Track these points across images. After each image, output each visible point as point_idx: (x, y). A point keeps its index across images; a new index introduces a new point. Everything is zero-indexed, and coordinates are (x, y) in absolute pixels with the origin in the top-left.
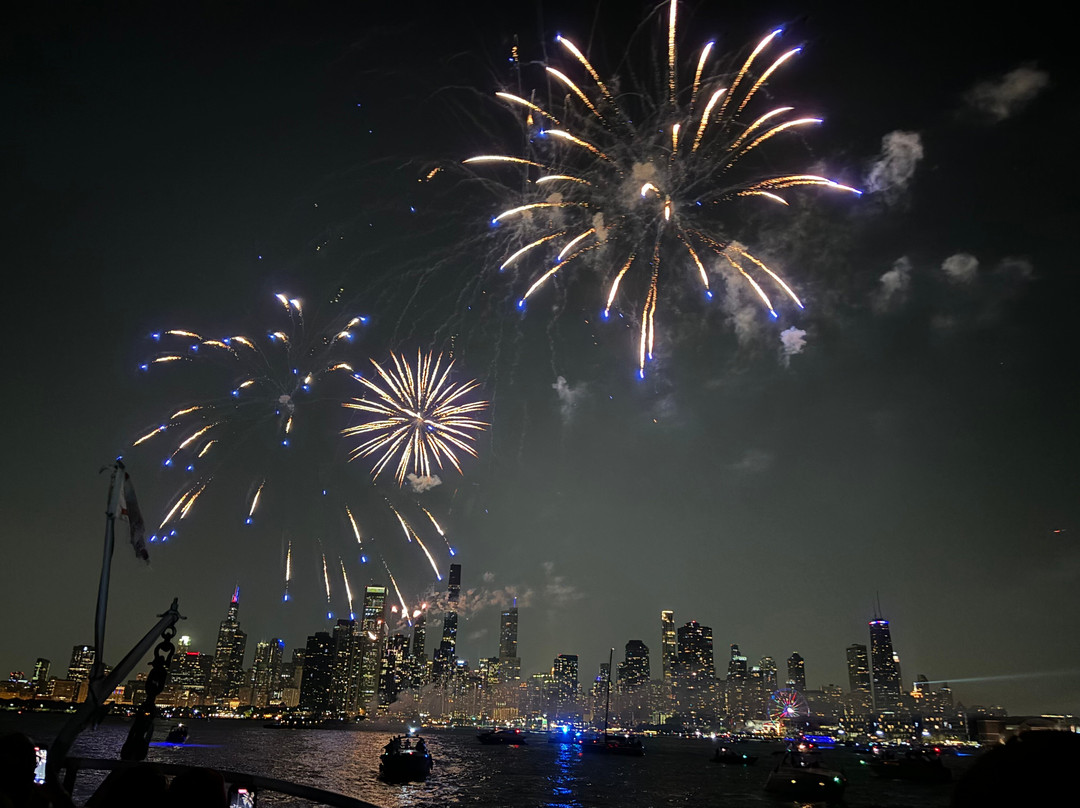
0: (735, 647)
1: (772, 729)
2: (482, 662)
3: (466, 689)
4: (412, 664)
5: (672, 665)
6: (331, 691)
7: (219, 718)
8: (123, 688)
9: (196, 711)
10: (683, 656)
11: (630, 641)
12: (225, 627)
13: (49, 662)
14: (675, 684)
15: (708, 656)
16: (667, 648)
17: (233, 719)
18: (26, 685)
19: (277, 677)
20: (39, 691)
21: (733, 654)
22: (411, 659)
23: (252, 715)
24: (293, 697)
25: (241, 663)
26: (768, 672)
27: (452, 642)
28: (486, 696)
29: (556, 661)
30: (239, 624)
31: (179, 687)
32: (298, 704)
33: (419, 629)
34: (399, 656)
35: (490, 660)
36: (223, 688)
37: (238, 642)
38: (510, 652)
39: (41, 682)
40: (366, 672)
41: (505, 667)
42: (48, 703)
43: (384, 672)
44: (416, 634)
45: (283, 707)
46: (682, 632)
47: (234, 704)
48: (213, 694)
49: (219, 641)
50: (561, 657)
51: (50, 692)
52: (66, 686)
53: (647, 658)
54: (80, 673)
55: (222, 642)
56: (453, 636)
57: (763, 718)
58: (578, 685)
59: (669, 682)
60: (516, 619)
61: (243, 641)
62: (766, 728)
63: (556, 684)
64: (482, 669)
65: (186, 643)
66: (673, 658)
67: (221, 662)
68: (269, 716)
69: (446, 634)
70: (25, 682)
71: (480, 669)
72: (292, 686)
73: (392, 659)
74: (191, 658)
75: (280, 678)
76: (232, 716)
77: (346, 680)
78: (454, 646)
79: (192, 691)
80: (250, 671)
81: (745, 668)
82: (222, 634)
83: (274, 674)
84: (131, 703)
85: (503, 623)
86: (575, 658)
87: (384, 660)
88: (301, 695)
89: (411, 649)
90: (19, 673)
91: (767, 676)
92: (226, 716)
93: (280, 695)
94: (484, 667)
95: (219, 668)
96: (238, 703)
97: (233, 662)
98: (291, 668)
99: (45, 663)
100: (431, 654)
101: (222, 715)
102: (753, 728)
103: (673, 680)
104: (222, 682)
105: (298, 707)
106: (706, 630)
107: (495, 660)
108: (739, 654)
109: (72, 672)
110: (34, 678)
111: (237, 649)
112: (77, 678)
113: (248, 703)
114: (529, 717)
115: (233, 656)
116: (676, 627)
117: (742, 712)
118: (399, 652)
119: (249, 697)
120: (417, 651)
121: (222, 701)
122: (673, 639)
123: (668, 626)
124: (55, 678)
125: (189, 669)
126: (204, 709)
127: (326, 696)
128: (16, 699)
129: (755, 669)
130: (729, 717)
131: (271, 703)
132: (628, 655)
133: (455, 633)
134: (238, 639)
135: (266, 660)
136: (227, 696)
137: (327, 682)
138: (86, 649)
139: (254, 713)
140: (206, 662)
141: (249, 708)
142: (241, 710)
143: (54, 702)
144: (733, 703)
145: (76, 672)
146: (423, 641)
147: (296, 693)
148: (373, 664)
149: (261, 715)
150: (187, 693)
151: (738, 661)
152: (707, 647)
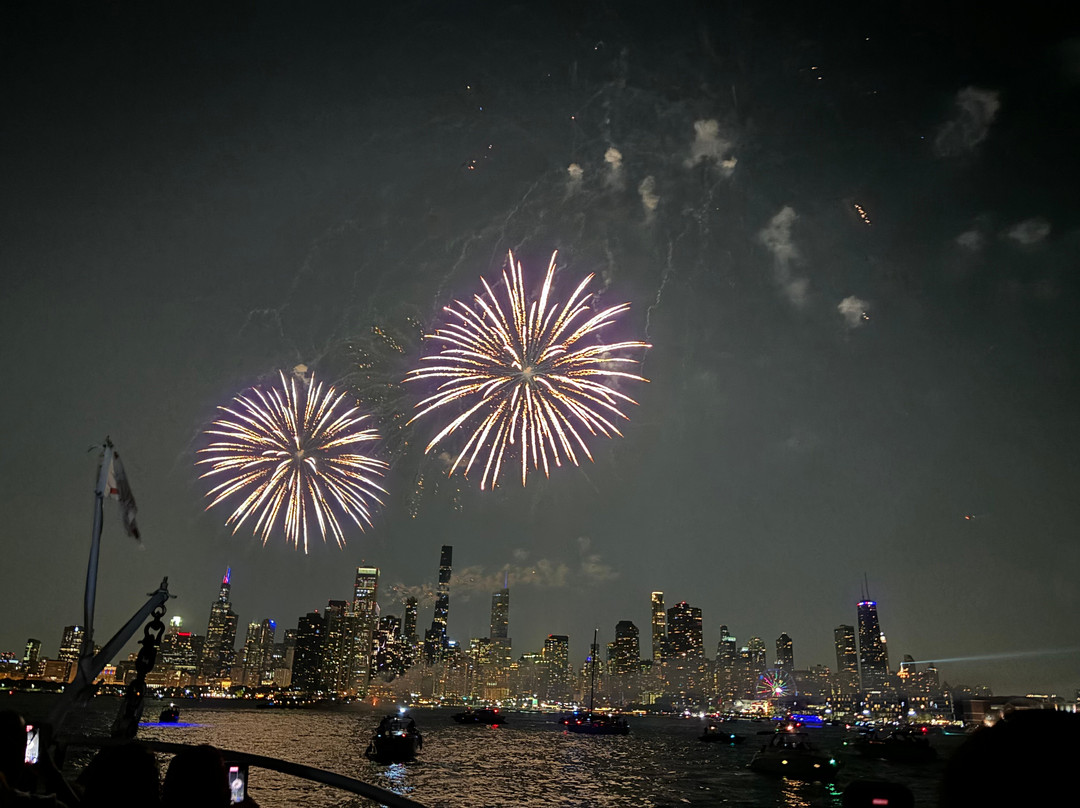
0: (725, 628)
1: (760, 708)
2: (473, 643)
3: (458, 669)
4: (403, 644)
5: (662, 645)
6: (323, 671)
7: (211, 698)
8: (115, 668)
9: (188, 691)
10: (673, 637)
11: (620, 622)
12: (216, 608)
13: (39, 642)
14: (665, 664)
15: (697, 636)
16: (657, 629)
17: (225, 699)
18: (18, 665)
19: (269, 658)
20: (30, 672)
21: (723, 634)
22: (403, 640)
23: (244, 695)
24: (284, 677)
25: (232, 643)
26: (756, 653)
27: (444, 622)
28: (477, 676)
29: (547, 641)
30: (230, 605)
31: (170, 667)
32: (290, 684)
33: (411, 609)
34: (390, 636)
35: (481, 640)
36: (214, 668)
37: (229, 622)
38: (501, 632)
39: (33, 663)
40: (358, 652)
41: (495, 648)
42: (39, 683)
43: (376, 653)
44: (407, 615)
45: (274, 688)
46: (671, 612)
47: (226, 684)
48: (205, 674)
49: (210, 621)
50: (552, 637)
51: (41, 673)
52: (57, 666)
53: (637, 638)
54: (71, 653)
55: (213, 623)
56: (445, 616)
57: (751, 697)
58: (569, 665)
59: (659, 662)
60: (506, 600)
61: (235, 622)
62: (754, 708)
63: (548, 665)
64: (473, 649)
65: (178, 624)
66: (663, 639)
67: (212, 643)
68: (261, 696)
69: (438, 615)
70: (17, 662)
71: (471, 649)
72: (284, 666)
73: (383, 639)
74: (183, 638)
75: (272, 658)
76: (224, 696)
77: (338, 660)
78: (445, 626)
79: (184, 671)
80: (242, 651)
81: (734, 649)
82: (213, 615)
83: (266, 655)
84: (123, 684)
85: (494, 604)
86: (565, 639)
87: (376, 641)
88: (293, 675)
89: (402, 630)
90: (10, 654)
91: (756, 657)
92: (218, 696)
93: (271, 675)
94: (475, 648)
95: (211, 649)
96: (229, 683)
97: (225, 642)
98: (282, 648)
99: (36, 643)
100: (422, 635)
101: (214, 694)
102: (741, 707)
103: (663, 660)
104: (213, 662)
105: (290, 687)
106: (696, 611)
107: (486, 641)
108: (728, 635)
109: (63, 652)
110: (25, 659)
111: (229, 629)
112: (68, 658)
113: (239, 683)
114: (520, 697)
115: (224, 637)
116: (666, 608)
117: (731, 692)
118: (391, 633)
119: (241, 677)
120: (408, 632)
121: (214, 682)
122: (662, 619)
123: (657, 607)
124: (45, 658)
125: (180, 649)
126: (195, 688)
127: (317, 677)
128: (7, 679)
129: (744, 649)
130: (718, 697)
131: (263, 683)
132: (618, 636)
133: (446, 614)
134: (229, 620)
135: (257, 641)
136: (219, 677)
137: (319, 662)
138: (77, 629)
139: (245, 693)
140: (198, 643)
141: (241, 687)
142: (233, 690)
143: (45, 681)
144: (722, 681)
145: (66, 652)
146: (414, 622)
147: (288, 674)
148: (365, 644)
149: (253, 695)
150: (179, 673)
151: (727, 642)
152: (695, 627)
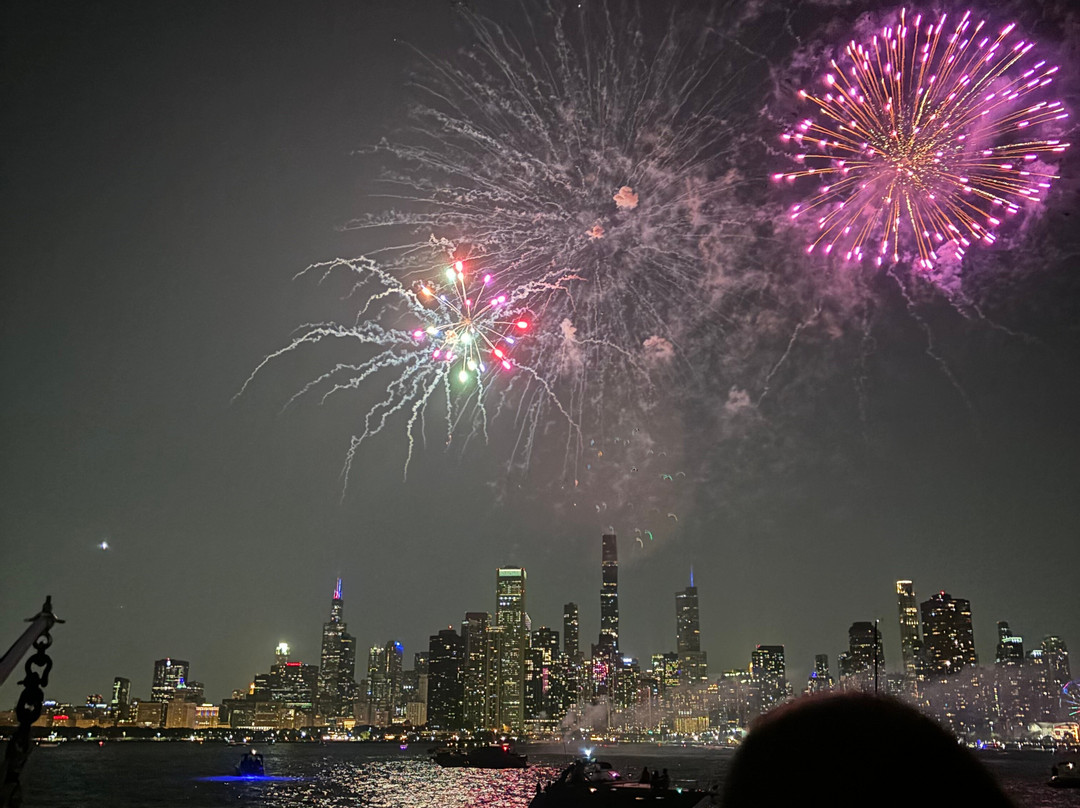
0: (1004, 624)
1: (1066, 734)
2: (655, 660)
3: (638, 694)
4: (564, 665)
5: (916, 652)
6: (466, 703)
7: (331, 741)
8: (217, 709)
9: (304, 734)
10: (930, 639)
11: (855, 624)
12: (329, 631)
13: (128, 681)
14: (921, 677)
15: (965, 638)
16: (907, 631)
17: (348, 742)
18: (106, 710)
19: (398, 689)
20: (120, 717)
21: (1002, 634)
22: (563, 659)
23: (371, 737)
24: (419, 714)
25: (352, 673)
26: (1055, 659)
27: (614, 634)
28: (664, 703)
29: (755, 654)
30: (345, 625)
31: (281, 705)
32: (425, 721)
33: (570, 619)
34: (547, 655)
35: (665, 656)
36: (333, 706)
37: (344, 646)
38: (692, 646)
39: (122, 705)
40: (507, 678)
41: (686, 665)
42: (132, 730)
43: (530, 677)
44: (566, 627)
45: (407, 727)
46: (925, 608)
47: (350, 724)
48: (323, 712)
49: (323, 648)
50: (762, 648)
51: (133, 718)
52: (150, 708)
53: (881, 645)
54: (166, 692)
55: (326, 648)
56: (614, 626)
57: (1050, 719)
58: (787, 685)
59: (913, 675)
60: (695, 602)
61: (352, 646)
62: (1058, 733)
63: (756, 685)
64: (656, 668)
65: (285, 652)
66: (917, 643)
67: (327, 674)
68: (392, 737)
69: (605, 625)
70: (105, 706)
71: (654, 668)
72: (418, 700)
73: (538, 660)
74: (292, 669)
75: (402, 690)
76: (346, 738)
77: (483, 689)
78: (616, 639)
79: (298, 709)
80: (364, 683)
81: (1021, 654)
82: (326, 639)
83: (394, 686)
84: (229, 727)
85: (679, 608)
86: (780, 650)
87: (529, 662)
88: (428, 709)
89: (561, 646)
90: (97, 696)
91: (1054, 663)
92: (340, 738)
93: (403, 711)
94: (660, 666)
95: (327, 681)
96: (353, 723)
97: (343, 672)
98: (413, 676)
99: (124, 682)
100: (588, 652)
101: (335, 737)
102: (1039, 733)
103: (919, 673)
104: (332, 697)
105: (427, 725)
106: (960, 603)
107: (673, 657)
108: (1009, 634)
109: (156, 692)
110: (114, 702)
111: (346, 656)
112: (163, 698)
113: (364, 722)
114: (724, 727)
115: (341, 665)
116: (920, 600)
117: (1021, 713)
118: (547, 651)
119: (366, 715)
120: (569, 648)
121: (335, 721)
122: (914, 617)
123: (906, 601)
124: (138, 700)
125: (291, 683)
126: (311, 730)
127: (459, 711)
128: (95, 727)
129: (1036, 653)
130: (1003, 720)
131: (394, 721)
132: (853, 642)
133: (616, 623)
134: (346, 645)
135: (382, 669)
136: (340, 715)
137: (459, 692)
138: (169, 663)
139: (373, 734)
140: (310, 674)
141: (365, 728)
142: (358, 730)
143: (138, 728)
144: (1006, 698)
145: (161, 692)
146: (576, 636)
147: (423, 709)
148: (515, 667)
149: (382, 737)
150: (292, 712)
151: (1010, 643)
152: (964, 626)
